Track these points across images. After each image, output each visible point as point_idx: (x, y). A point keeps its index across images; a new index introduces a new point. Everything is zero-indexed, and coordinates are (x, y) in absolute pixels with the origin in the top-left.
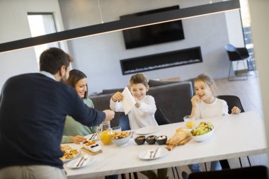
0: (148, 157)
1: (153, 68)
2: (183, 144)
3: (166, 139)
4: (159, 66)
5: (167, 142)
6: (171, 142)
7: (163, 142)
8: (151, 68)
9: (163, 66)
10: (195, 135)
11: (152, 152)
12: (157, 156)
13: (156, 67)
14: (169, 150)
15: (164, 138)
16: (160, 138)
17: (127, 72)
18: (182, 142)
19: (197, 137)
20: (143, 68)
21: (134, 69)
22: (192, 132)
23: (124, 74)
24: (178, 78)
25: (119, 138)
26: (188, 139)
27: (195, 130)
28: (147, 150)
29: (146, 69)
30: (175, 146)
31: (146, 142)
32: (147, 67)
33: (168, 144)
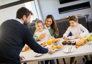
0: (67, 52)
1: (71, 11)
2: (83, 45)
3: (75, 43)
4: (73, 10)
5: (76, 44)
6: (78, 44)
7: (74, 44)
8: (70, 11)
9: (75, 10)
10: (88, 41)
11: (69, 49)
12: (71, 51)
13: (72, 10)
14: (77, 48)
15: (75, 42)
16: (73, 42)
17: (61, 13)
18: (83, 44)
19: (89, 42)
20: (67, 11)
21: (64, 11)
22: (87, 40)
23: (60, 14)
24: (81, 14)
25: (55, 42)
26: (85, 42)
27: (88, 39)
28: (67, 48)
29: (68, 11)
30: (79, 46)
31: (67, 44)
32: (68, 10)
33: (76, 45)
